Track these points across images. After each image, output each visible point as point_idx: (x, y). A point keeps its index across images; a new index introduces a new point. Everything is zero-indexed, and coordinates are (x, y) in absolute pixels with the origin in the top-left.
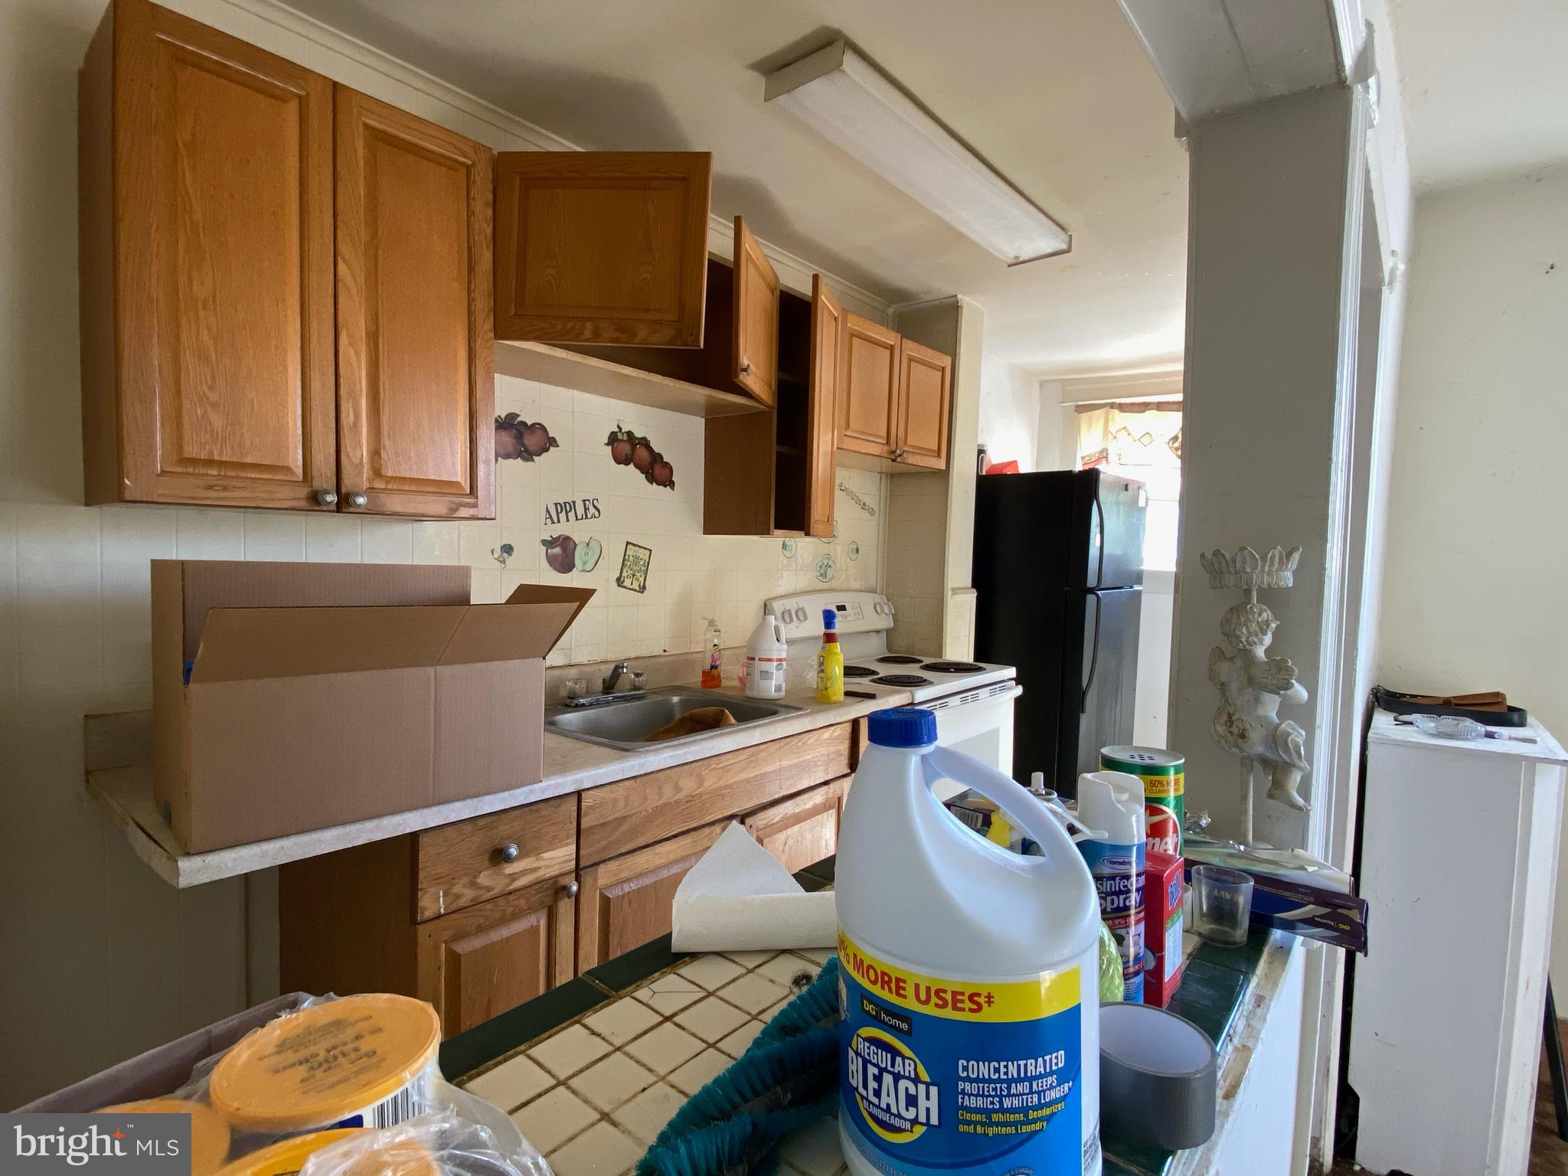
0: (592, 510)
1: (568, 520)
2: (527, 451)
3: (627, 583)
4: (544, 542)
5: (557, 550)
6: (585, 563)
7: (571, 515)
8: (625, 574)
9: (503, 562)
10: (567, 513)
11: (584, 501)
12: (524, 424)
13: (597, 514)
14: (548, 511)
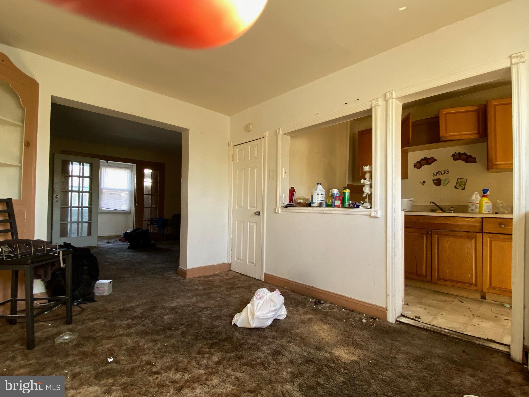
0: (446, 172)
1: (439, 175)
2: (429, 163)
3: (458, 187)
4: (433, 180)
5: (436, 181)
6: (444, 184)
7: (440, 174)
8: (457, 185)
9: (423, 184)
10: (439, 174)
11: (444, 170)
12: (429, 158)
13: (448, 173)
14: (434, 174)
